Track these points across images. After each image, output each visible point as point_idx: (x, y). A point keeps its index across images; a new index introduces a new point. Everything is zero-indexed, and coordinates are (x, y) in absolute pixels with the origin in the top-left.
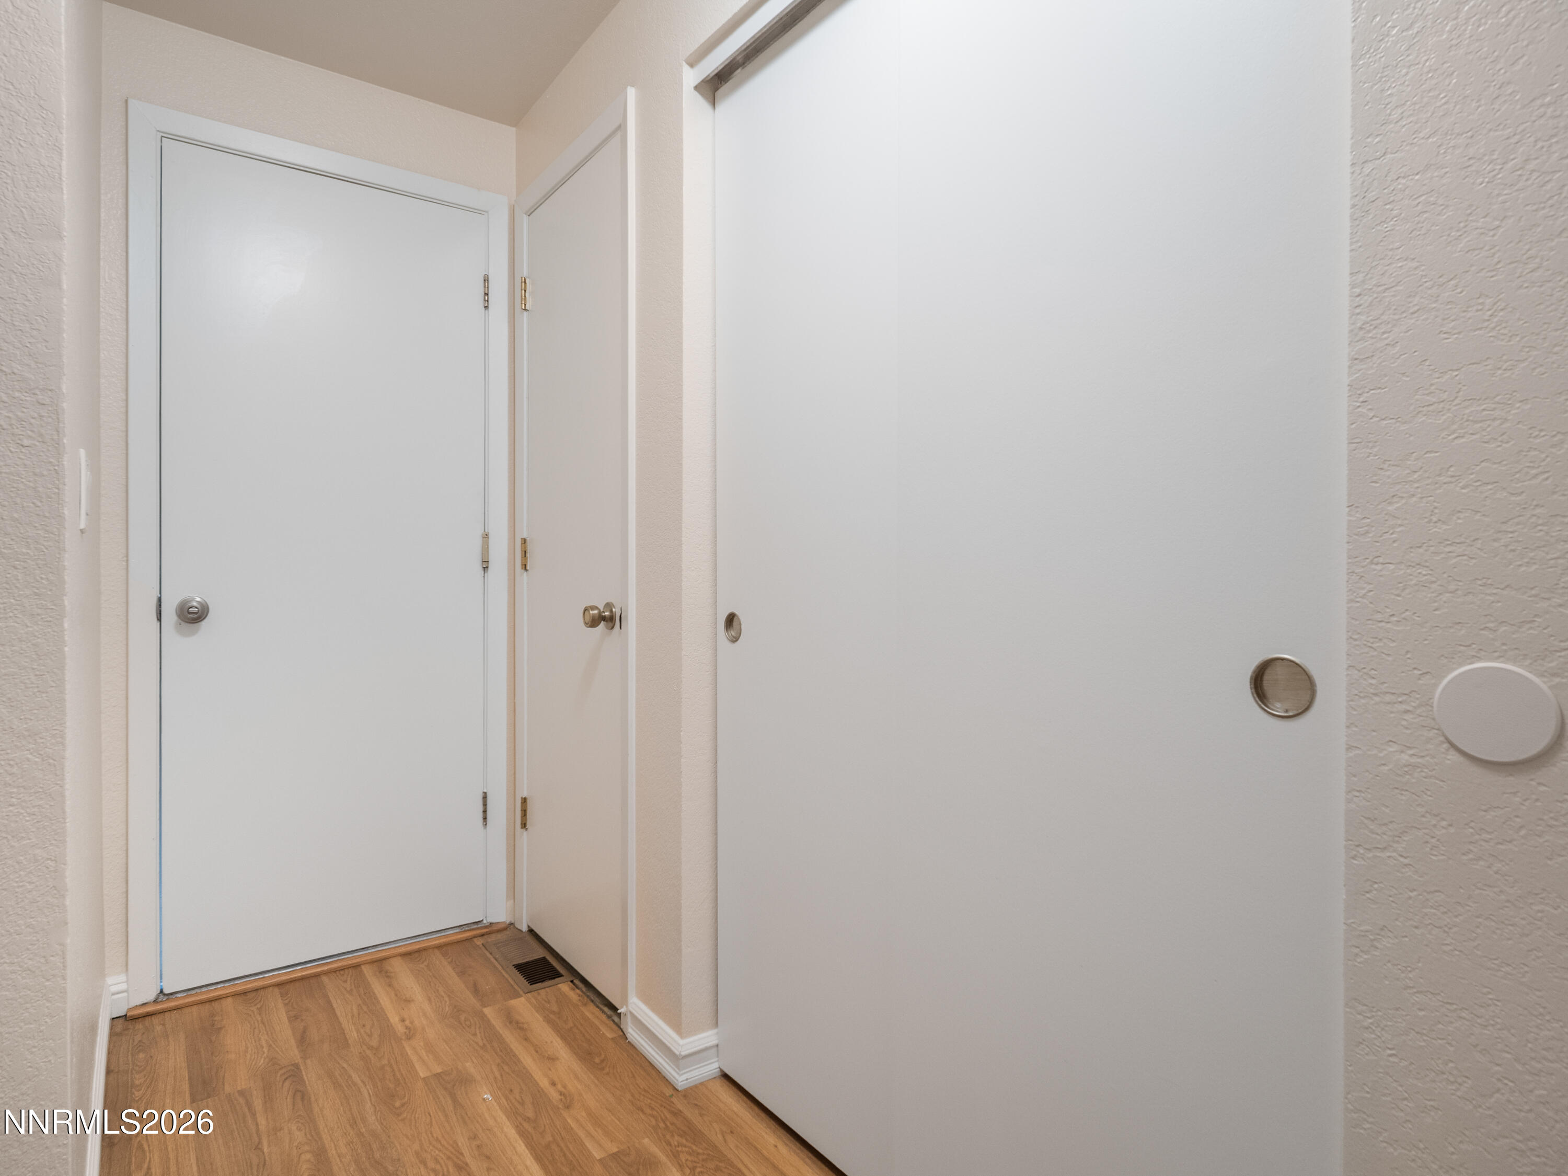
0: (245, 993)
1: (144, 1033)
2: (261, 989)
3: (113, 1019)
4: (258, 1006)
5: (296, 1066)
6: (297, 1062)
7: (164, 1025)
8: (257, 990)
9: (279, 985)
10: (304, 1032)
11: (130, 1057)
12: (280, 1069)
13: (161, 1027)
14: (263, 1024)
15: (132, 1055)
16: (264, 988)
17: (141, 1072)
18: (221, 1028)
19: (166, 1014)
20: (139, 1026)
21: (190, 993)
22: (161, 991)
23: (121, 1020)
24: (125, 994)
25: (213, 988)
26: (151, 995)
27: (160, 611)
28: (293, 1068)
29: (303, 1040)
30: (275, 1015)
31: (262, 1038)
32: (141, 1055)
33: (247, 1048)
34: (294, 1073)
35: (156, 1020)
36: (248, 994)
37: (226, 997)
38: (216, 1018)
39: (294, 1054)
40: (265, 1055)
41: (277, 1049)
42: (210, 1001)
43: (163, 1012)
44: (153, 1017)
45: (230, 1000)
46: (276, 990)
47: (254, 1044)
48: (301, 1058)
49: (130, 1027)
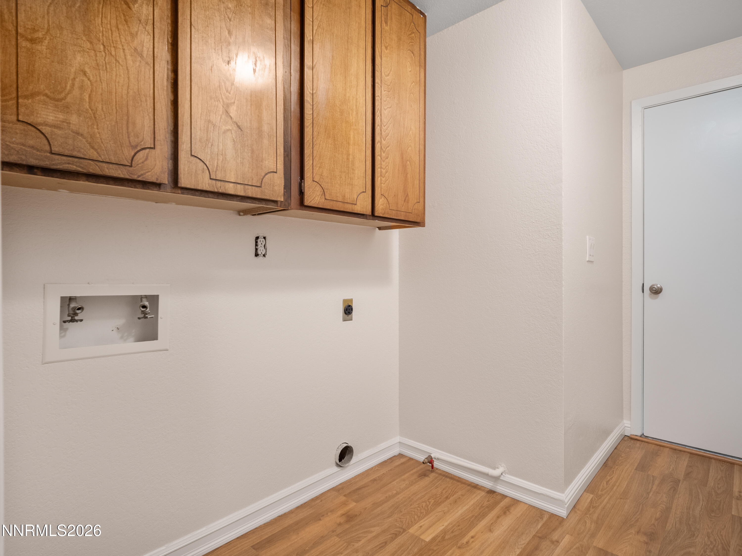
0: (675, 450)
1: (632, 444)
2: (682, 451)
3: (625, 435)
4: (678, 456)
5: (679, 481)
6: (680, 479)
7: (640, 445)
8: (681, 451)
9: (691, 453)
10: (690, 472)
11: (624, 448)
12: (672, 478)
13: (639, 445)
14: (676, 462)
15: (625, 448)
16: (684, 452)
17: (625, 453)
18: (658, 455)
19: (643, 442)
20: (632, 441)
21: (654, 439)
22: (643, 434)
23: (627, 437)
24: (629, 429)
25: (663, 442)
26: (639, 434)
27: (643, 289)
28: (677, 480)
29: (687, 475)
30: (683, 462)
31: (672, 466)
32: (628, 449)
33: (664, 465)
34: (677, 482)
35: (638, 442)
36: (676, 450)
37: (667, 447)
38: (659, 452)
39: (681, 477)
40: (669, 471)
41: (675, 472)
42: (661, 446)
43: (642, 441)
44: (638, 441)
45: (668, 449)
46: (689, 455)
47: (668, 465)
48: (683, 479)
49: (630, 440)
